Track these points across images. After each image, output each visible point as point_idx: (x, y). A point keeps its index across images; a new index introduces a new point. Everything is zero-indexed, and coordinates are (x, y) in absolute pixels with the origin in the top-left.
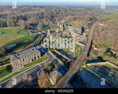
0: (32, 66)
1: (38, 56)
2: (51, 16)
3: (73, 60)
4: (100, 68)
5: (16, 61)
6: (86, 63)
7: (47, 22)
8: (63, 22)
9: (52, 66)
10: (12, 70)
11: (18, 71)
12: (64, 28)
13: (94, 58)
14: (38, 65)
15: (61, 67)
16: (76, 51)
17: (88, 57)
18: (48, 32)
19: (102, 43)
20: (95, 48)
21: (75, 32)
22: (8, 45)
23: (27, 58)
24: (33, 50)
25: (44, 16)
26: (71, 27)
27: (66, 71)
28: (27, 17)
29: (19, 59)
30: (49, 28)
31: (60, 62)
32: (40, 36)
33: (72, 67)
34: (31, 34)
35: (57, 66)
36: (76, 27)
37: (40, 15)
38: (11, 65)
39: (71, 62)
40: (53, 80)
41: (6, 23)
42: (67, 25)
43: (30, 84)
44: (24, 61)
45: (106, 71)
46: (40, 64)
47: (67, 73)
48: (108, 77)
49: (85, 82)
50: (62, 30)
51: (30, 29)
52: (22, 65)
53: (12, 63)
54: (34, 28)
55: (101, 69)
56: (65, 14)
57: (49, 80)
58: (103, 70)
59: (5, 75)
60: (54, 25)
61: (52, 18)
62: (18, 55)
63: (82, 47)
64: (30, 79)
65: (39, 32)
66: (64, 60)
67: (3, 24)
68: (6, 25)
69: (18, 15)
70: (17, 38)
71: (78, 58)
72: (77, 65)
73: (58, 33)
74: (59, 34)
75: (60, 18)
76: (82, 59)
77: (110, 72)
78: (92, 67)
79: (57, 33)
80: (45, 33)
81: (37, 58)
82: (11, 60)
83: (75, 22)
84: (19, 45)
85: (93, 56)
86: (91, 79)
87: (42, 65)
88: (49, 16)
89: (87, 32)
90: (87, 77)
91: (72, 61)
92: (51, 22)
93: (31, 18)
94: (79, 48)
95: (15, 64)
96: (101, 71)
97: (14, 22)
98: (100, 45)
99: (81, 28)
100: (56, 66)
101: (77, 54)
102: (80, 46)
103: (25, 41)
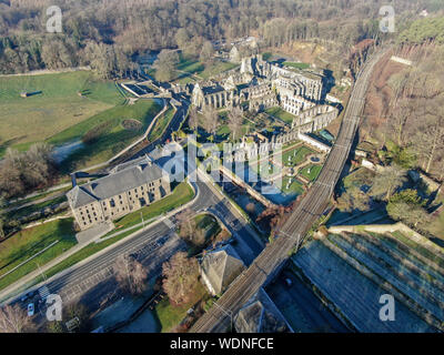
0: (143, 223)
1: (161, 188)
2: (207, 16)
3: (283, 209)
4: (373, 243)
5: (89, 207)
6: (328, 224)
7: (193, 44)
8: (252, 42)
9: (209, 228)
10: (77, 235)
11: (97, 239)
12: (256, 73)
13: (357, 205)
14: (162, 223)
15: (239, 232)
16: (296, 169)
17: (335, 199)
18: (197, 90)
19: (395, 143)
20: (366, 164)
21: (298, 93)
22: (57, 143)
23: (124, 195)
24: (143, 166)
25: (182, 19)
26: (283, 71)
27: (258, 249)
28: (114, 21)
29: (98, 199)
30: (200, 70)
31: (236, 211)
32: (165, 108)
33: (276, 236)
34: (132, 101)
35: (228, 227)
36: (301, 68)
37: (164, 14)
38: (73, 219)
39: (274, 216)
40: (211, 281)
41: (38, 53)
42: (265, 58)
43: (139, 289)
44: (113, 205)
45: (391, 256)
46: (170, 219)
47: (260, 256)
48: (396, 276)
49: (317, 289)
50: (247, 79)
51: (128, 74)
52: (106, 218)
53: (74, 213)
54: (142, 70)
55: (378, 247)
56: (264, 8)
57: (199, 277)
58: (383, 251)
59: (54, 255)
60: (217, 55)
61: (210, 25)
62: (94, 186)
63: (319, 156)
64: (139, 274)
65: (162, 89)
66: (250, 206)
67: (30, 57)
68: (39, 60)
69: (82, 14)
70: (83, 118)
71: (302, 202)
72: (291, 230)
73: (231, 96)
74: (237, 98)
75: (240, 24)
76: (316, 208)
77: (406, 262)
78: (346, 240)
79: (228, 94)
80: (184, 94)
81: (158, 196)
82: (71, 203)
83: (299, 46)
84: (93, 144)
85: (356, 198)
86: (340, 280)
87: (174, 222)
88: (199, 18)
89: (342, 88)
90: (326, 274)
91: (277, 213)
92: (208, 45)
93: (131, 26)
94: (309, 158)
95: (86, 217)
96: (373, 254)
97: (70, 49)
98: (385, 149)
99: (321, 73)
100: (223, 226)
101: (300, 182)
102: (310, 150)
103: (115, 130)
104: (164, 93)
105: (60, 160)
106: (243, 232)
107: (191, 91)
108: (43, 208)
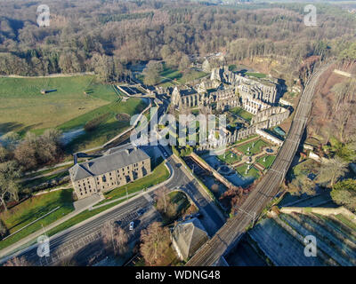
0: (127, 196)
1: (143, 168)
2: (185, 35)
3: (242, 190)
4: (318, 224)
5: (86, 181)
6: (280, 205)
7: (174, 57)
8: (221, 56)
9: (180, 203)
10: (75, 203)
11: (90, 207)
12: (223, 81)
13: (305, 190)
14: (142, 197)
15: (204, 208)
16: (253, 158)
17: (287, 184)
18: (176, 92)
19: (338, 140)
20: (313, 156)
21: (256, 97)
22: (65, 130)
23: (114, 173)
24: (130, 150)
25: (166, 38)
26: (245, 79)
27: (220, 223)
28: (114, 39)
29: (93, 175)
30: (178, 77)
31: (203, 190)
32: (150, 105)
33: (235, 213)
34: (125, 99)
35: (196, 203)
36: (259, 77)
37: (153, 35)
38: (72, 190)
39: (234, 196)
40: (180, 248)
41: (56, 61)
42: (231, 68)
43: (120, 251)
44: (104, 180)
45: (335, 236)
46: (149, 194)
47: (222, 229)
48: (340, 253)
49: (270, 261)
50: (216, 85)
51: (122, 78)
52: (99, 191)
53: (74, 185)
54: (134, 75)
55: (323, 227)
56: (230, 31)
57: (171, 244)
58: (327, 231)
59: (56, 218)
60: (192, 65)
61: (188, 43)
62: (90, 164)
63: (272, 148)
64: (121, 238)
65: (148, 91)
66: (215, 187)
67: (50, 64)
68: (57, 66)
69: (91, 33)
70: (86, 111)
71: (258, 185)
72: (249, 208)
73: (202, 98)
74: (207, 98)
75: (212, 42)
76: (269, 190)
77: (348, 241)
78: (295, 219)
79: (200, 96)
80: (165, 95)
81: (140, 175)
82: (72, 177)
83: (258, 60)
84: (92, 131)
85: (304, 184)
86: (290, 254)
87: (152, 197)
88: (180, 37)
89: (293, 94)
90: (278, 247)
91: (237, 194)
92: (185, 58)
93: (127, 43)
94: (265, 149)
95: (83, 189)
96: (319, 233)
97: (80, 59)
98: (329, 144)
99: (276, 82)
100: (192, 202)
101: (257, 169)
102: (266, 143)
103: (110, 121)
104: (150, 94)
105: (67, 142)
106: (208, 207)
107: (171, 94)
108: (50, 180)
